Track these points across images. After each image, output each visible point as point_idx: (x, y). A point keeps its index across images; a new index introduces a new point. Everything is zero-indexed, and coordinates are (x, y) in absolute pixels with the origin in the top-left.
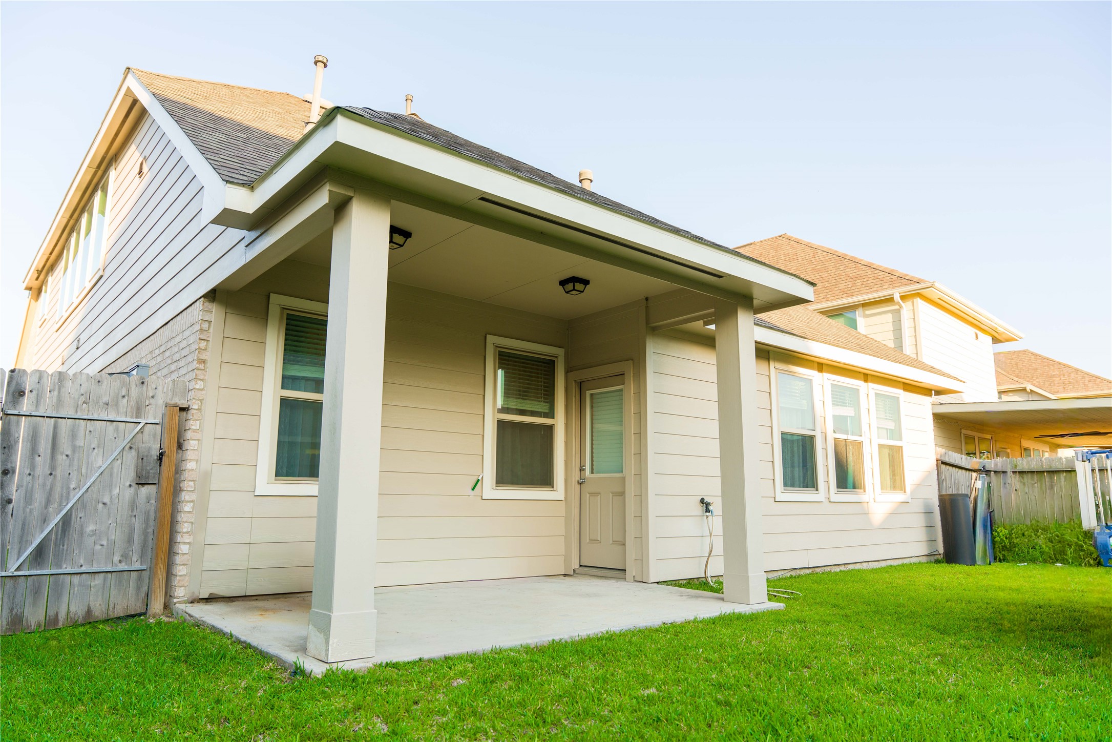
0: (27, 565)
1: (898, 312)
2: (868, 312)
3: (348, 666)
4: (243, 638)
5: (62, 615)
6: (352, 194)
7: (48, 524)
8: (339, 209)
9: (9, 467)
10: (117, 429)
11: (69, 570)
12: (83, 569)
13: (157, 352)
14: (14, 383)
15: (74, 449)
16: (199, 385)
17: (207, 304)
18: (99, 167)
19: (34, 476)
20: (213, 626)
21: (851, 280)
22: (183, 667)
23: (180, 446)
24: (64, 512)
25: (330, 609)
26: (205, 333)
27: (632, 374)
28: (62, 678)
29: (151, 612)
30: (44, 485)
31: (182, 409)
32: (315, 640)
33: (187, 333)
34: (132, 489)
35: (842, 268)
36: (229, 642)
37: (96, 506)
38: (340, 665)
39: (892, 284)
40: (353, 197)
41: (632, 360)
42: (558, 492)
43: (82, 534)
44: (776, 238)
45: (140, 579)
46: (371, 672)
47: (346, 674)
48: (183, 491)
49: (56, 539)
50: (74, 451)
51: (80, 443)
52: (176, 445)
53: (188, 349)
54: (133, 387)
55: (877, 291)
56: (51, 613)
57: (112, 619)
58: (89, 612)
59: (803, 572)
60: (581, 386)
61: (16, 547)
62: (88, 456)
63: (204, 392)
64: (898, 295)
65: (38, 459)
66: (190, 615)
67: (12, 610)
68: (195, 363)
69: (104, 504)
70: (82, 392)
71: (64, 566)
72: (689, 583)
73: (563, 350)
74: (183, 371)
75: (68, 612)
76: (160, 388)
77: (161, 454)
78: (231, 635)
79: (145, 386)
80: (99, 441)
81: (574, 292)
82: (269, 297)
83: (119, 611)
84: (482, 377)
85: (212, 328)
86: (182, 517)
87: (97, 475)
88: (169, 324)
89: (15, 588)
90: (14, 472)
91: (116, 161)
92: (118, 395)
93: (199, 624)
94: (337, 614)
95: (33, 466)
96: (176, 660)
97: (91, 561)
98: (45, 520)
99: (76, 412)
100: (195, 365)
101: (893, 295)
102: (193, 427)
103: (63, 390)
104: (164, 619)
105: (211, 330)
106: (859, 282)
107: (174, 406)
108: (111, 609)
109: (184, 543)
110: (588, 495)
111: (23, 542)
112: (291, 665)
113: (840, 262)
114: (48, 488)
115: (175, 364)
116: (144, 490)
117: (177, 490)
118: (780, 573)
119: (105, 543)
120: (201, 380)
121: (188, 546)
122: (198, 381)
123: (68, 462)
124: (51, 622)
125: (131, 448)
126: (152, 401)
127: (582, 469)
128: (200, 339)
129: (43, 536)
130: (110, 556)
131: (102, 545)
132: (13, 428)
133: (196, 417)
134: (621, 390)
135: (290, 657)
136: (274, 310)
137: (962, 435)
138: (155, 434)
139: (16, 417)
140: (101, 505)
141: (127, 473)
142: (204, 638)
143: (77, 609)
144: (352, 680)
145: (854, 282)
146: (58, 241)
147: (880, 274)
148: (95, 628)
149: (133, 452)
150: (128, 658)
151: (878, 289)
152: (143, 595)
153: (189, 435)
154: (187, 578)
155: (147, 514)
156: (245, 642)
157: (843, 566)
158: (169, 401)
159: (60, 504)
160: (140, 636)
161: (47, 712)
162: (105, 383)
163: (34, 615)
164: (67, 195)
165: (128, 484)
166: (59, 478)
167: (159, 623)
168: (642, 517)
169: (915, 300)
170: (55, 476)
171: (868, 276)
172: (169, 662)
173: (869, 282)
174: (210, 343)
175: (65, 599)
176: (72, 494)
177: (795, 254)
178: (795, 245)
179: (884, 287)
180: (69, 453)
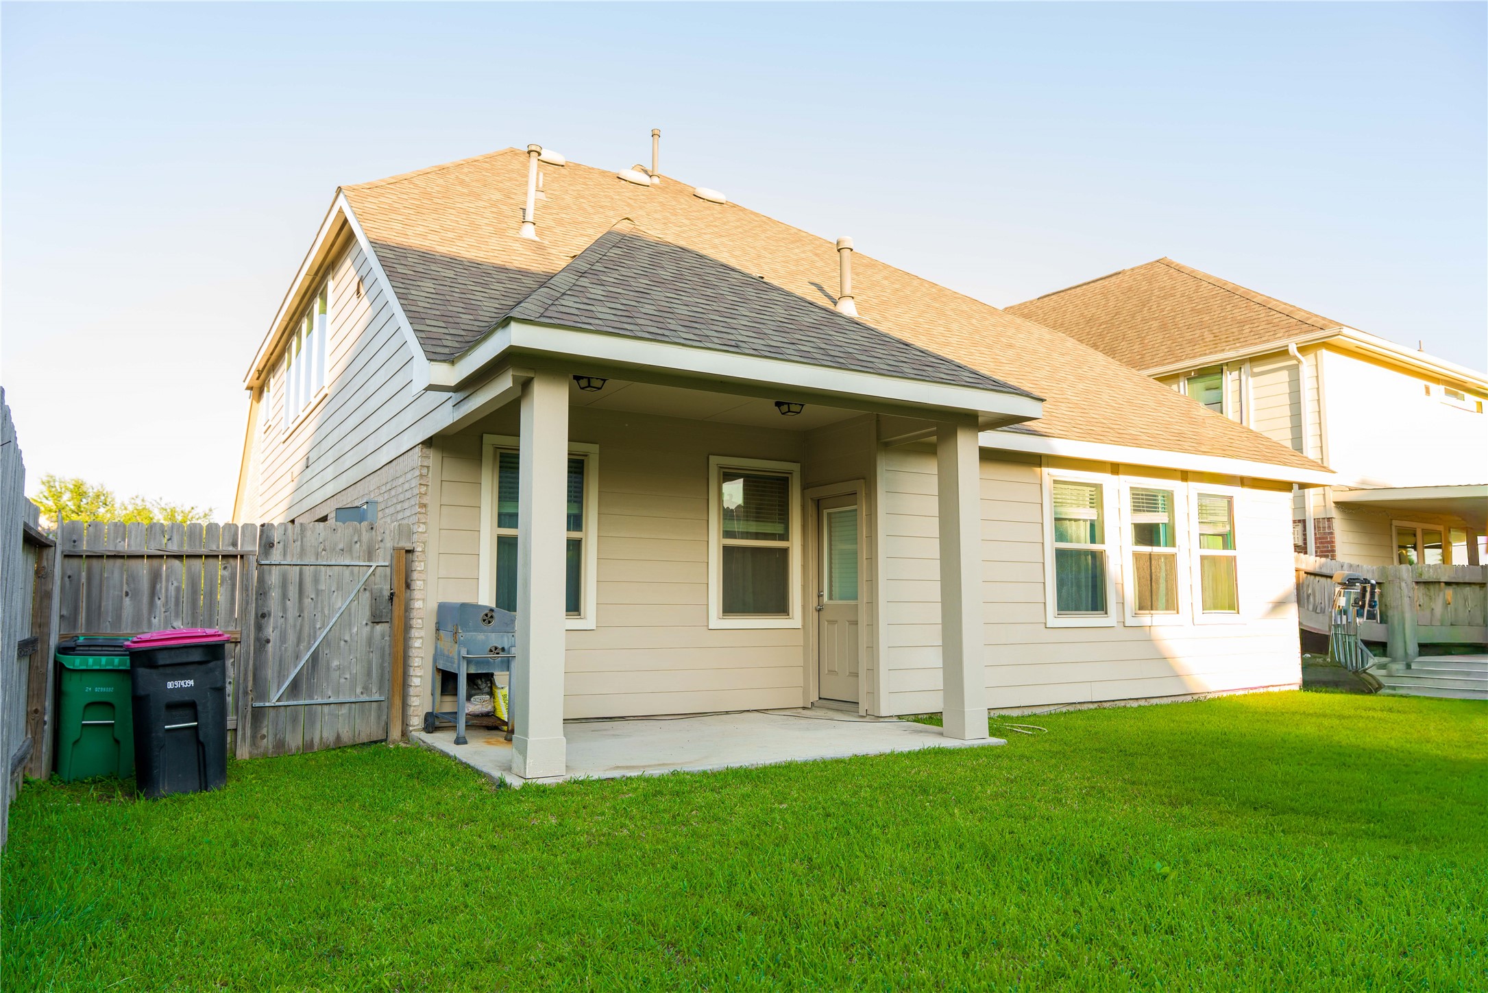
0: (285, 697)
1: (1295, 370)
2: (1256, 370)
3: (540, 782)
4: (464, 760)
5: (317, 740)
6: (532, 376)
7: (300, 661)
8: (525, 386)
9: (265, 611)
10: (352, 573)
11: (320, 701)
12: (332, 700)
13: (384, 489)
14: (265, 535)
15: (318, 592)
16: (422, 528)
17: (424, 450)
18: (316, 274)
19: (286, 618)
20: (442, 751)
21: (1238, 325)
22: (416, 782)
23: (408, 586)
24: (312, 649)
25: (527, 735)
26: (424, 478)
27: (864, 494)
28: (324, 786)
29: (390, 739)
30: (295, 626)
31: (408, 552)
32: (518, 759)
33: (409, 476)
34: (369, 627)
35: (1229, 308)
36: (453, 763)
37: (339, 643)
38: (534, 780)
39: (1289, 331)
40: (533, 378)
41: (864, 479)
42: (795, 619)
43: (328, 669)
44: (1152, 264)
45: (379, 708)
46: (559, 786)
47: (538, 787)
48: (413, 628)
49: (308, 673)
50: (317, 595)
51: (322, 587)
52: (404, 585)
53: (410, 492)
54: (364, 533)
55: (1268, 341)
56: (307, 738)
57: (358, 745)
58: (338, 737)
59: (1085, 707)
60: (819, 504)
61: (276, 681)
62: (329, 598)
63: (426, 535)
64: (1295, 346)
65: (288, 602)
66: (424, 742)
67: (276, 735)
68: (417, 507)
69: (346, 641)
70: (321, 540)
71: (316, 697)
72: (930, 718)
73: (799, 464)
74: (408, 513)
75: (321, 738)
76: (387, 532)
77: (392, 594)
78: (456, 758)
79: (374, 531)
80: (338, 584)
81: (789, 414)
82: (482, 437)
83: (364, 738)
84: (706, 501)
85: (430, 473)
86: (413, 653)
87: (338, 615)
88: (393, 462)
89: (277, 716)
90: (270, 615)
91: (333, 270)
92: (351, 540)
93: (430, 749)
94: (531, 739)
95: (285, 610)
96: (410, 776)
97: (337, 692)
98: (297, 657)
99: (317, 559)
100: (417, 509)
101: (1287, 346)
102: (419, 569)
103: (305, 539)
104: (402, 745)
105: (430, 475)
106: (1247, 329)
107: (401, 549)
108: (356, 735)
109: (416, 676)
110: (826, 623)
111: (281, 678)
112: (497, 780)
113: (1228, 299)
114: (298, 628)
115: (400, 504)
116: (379, 628)
117: (407, 627)
118: (1052, 708)
119: (348, 676)
120: (424, 523)
121: (419, 679)
122: (421, 525)
123: (313, 605)
124: (308, 747)
125: (365, 589)
126: (382, 545)
127: (820, 596)
128: (421, 484)
129: (296, 671)
130: (352, 689)
131: (346, 679)
132: (267, 577)
133: (420, 559)
134: (856, 510)
135: (496, 774)
136: (488, 451)
137: (1393, 528)
138: (385, 576)
139: (268, 567)
140: (342, 643)
141: (363, 613)
142: (434, 760)
143: (329, 736)
144: (542, 791)
145: (1240, 328)
146: (279, 342)
147: (1275, 316)
148: (344, 752)
149: (368, 594)
150: (372, 774)
151: (1270, 338)
152: (383, 723)
153: (415, 575)
154: (420, 708)
155: (383, 649)
156: (465, 763)
157: (1144, 700)
158: (396, 545)
159: (309, 643)
160: (382, 758)
161: (316, 807)
162: (340, 531)
163: (294, 740)
164: (285, 299)
165: (364, 623)
166: (306, 619)
167: (397, 748)
168: (873, 648)
169: (1319, 352)
170: (303, 618)
171: (1261, 320)
172: (404, 778)
173: (1260, 328)
174: (430, 488)
175: (318, 726)
176: (318, 633)
177: (1173, 288)
178: (1175, 273)
179: (1277, 336)
180: (313, 596)
